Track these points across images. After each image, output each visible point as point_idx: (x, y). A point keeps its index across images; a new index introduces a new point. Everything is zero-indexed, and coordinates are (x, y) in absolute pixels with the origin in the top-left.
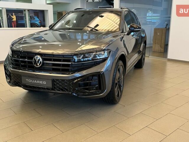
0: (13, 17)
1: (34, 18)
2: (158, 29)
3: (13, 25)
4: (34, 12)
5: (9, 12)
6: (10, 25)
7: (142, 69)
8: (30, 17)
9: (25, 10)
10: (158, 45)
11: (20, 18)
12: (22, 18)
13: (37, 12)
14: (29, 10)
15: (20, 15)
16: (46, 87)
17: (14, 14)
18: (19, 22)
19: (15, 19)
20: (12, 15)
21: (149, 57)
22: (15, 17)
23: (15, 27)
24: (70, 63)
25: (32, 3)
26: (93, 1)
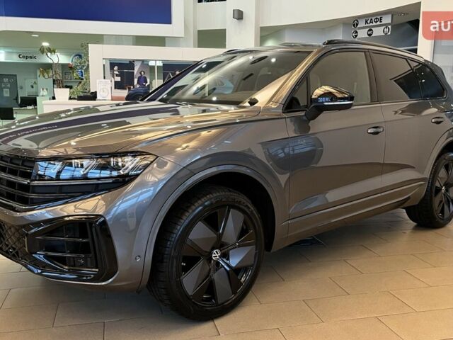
26: (370, 35)
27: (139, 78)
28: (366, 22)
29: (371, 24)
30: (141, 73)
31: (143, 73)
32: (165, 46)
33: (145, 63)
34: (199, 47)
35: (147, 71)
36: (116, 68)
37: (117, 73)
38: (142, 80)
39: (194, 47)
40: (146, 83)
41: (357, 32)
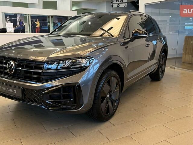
0: (37, 24)
1: (57, 24)
2: (190, 37)
3: (37, 31)
4: (58, 19)
5: (34, 18)
6: (34, 31)
7: (161, 81)
8: (54, 23)
9: (49, 17)
10: (189, 55)
11: (43, 25)
12: (46, 24)
13: (60, 19)
14: (52, 17)
15: (43, 21)
16: (16, 97)
17: (38, 20)
18: (42, 28)
19: (38, 25)
20: (36, 21)
21: (174, 68)
22: (39, 23)
23: (38, 33)
24: (41, 71)
25: (57, 9)
26: (118, 7)
27: (20, 22)
28: (117, 1)
29: (119, 2)
30: (20, 20)
31: (21, 20)
32: (28, 7)
33: (22, 15)
34: (44, 8)
35: (23, 19)
36: (8, 17)
37: (9, 19)
38: (21, 23)
39: (42, 8)
40: (23, 24)
41: (113, 5)
